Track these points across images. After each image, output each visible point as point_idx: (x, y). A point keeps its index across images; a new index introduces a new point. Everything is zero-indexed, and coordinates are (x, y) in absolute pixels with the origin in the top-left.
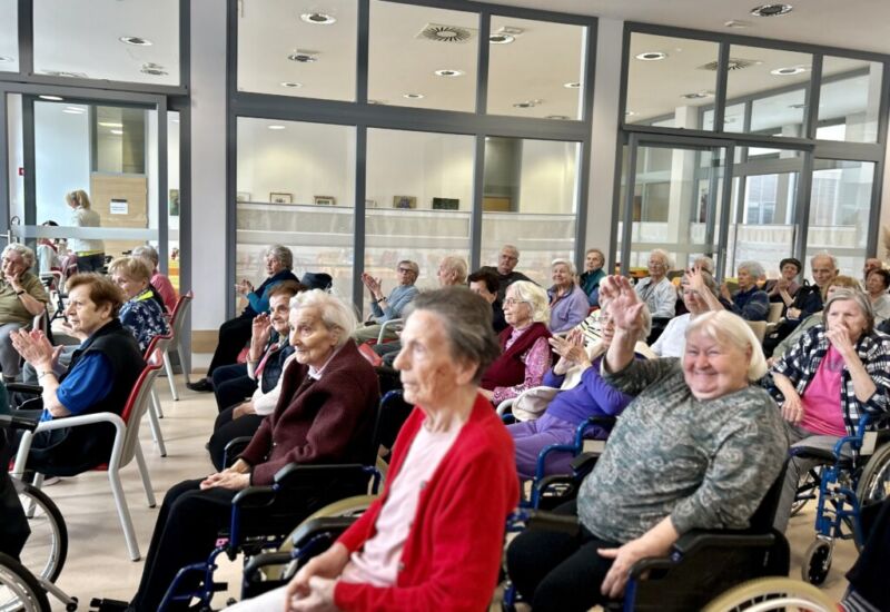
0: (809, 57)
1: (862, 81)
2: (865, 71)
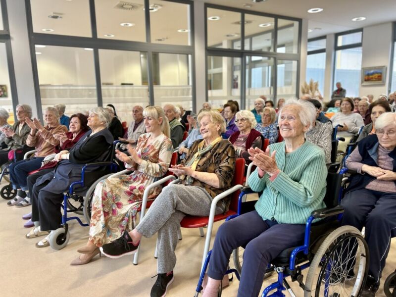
0: (273, 19)
1: (291, 29)
2: (292, 25)
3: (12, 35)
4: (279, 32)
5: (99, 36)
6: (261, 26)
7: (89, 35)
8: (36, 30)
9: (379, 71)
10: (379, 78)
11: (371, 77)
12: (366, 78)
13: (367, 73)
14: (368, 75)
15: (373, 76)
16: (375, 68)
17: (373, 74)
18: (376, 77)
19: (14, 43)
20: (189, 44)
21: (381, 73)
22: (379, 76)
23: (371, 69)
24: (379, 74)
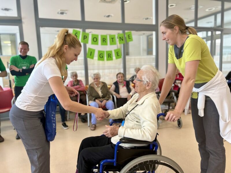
3: (23, 20)
4: (225, 13)
5: (87, 19)
6: (207, 10)
7: (79, 18)
8: (41, 16)
19: (24, 26)
20: (154, 23)
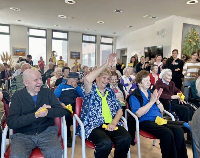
9: (23, 51)
10: (24, 54)
11: (18, 53)
12: (16, 53)
13: (16, 51)
14: (17, 52)
15: (20, 53)
16: (21, 49)
17: (19, 52)
18: (22, 54)
21: (24, 52)
22: (23, 54)
23: (18, 49)
24: (23, 53)
